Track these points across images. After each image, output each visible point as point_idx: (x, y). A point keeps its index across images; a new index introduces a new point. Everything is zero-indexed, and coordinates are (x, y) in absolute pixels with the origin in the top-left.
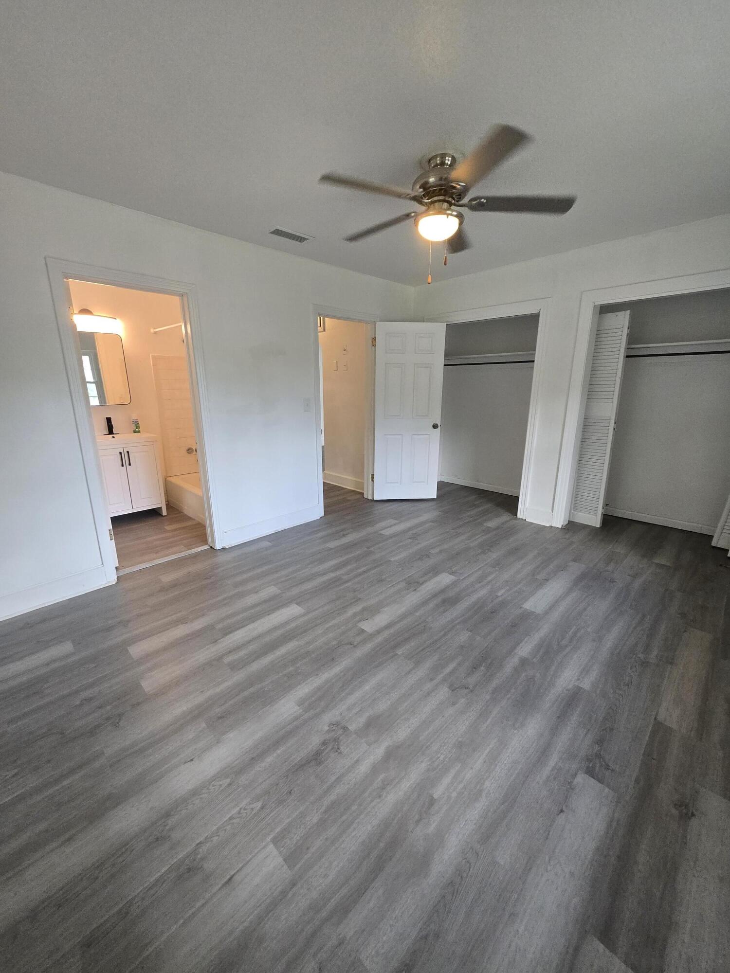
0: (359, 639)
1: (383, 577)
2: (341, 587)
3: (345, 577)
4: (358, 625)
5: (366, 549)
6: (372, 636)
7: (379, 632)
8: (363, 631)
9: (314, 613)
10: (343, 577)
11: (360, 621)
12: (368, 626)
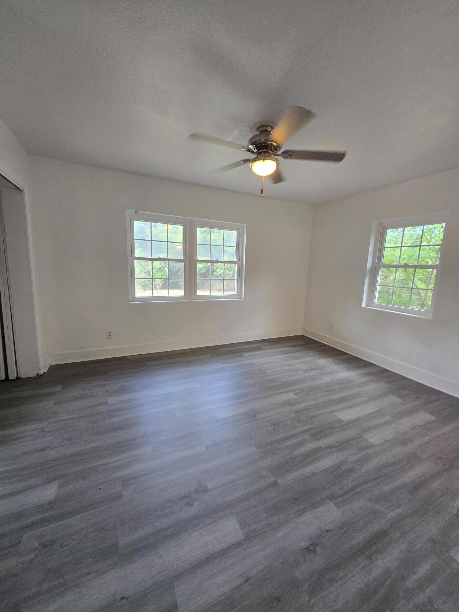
0: (298, 392)
1: (272, 428)
2: (310, 426)
3: (307, 437)
4: (298, 397)
5: (280, 482)
6: (291, 391)
7: (287, 392)
8: (295, 394)
9: (328, 410)
10: (309, 437)
11: (297, 399)
12: (292, 396)
